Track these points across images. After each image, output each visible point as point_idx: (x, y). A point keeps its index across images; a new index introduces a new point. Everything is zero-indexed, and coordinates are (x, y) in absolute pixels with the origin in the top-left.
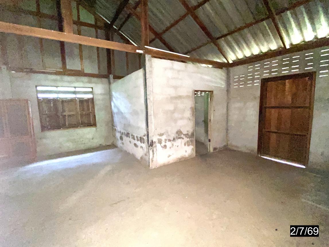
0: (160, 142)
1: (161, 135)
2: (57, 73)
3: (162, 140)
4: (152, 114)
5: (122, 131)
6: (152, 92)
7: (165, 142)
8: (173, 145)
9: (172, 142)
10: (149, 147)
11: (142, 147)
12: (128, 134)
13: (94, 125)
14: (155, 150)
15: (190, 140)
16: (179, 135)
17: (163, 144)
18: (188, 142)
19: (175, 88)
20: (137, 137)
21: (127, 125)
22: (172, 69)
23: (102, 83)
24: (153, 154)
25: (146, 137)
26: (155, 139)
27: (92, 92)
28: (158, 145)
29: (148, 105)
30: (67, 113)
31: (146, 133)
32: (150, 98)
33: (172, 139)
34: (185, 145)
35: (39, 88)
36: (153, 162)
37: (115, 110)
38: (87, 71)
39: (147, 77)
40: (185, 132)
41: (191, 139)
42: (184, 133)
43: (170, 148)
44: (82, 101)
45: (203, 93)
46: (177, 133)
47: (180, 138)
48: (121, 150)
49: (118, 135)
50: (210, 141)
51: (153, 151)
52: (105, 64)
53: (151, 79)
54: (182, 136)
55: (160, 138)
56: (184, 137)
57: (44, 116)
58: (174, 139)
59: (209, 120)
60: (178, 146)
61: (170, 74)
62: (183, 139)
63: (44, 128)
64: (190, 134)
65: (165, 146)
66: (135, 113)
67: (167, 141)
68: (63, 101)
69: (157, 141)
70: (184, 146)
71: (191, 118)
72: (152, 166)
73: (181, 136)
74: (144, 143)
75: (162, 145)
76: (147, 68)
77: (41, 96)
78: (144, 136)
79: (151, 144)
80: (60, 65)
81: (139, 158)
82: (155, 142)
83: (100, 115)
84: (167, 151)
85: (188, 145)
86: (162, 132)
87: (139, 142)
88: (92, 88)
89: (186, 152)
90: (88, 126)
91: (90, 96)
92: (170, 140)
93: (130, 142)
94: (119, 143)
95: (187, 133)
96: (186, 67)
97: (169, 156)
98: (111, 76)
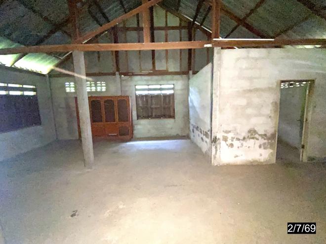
0: (225, 139)
1: (228, 132)
2: (149, 74)
3: (228, 138)
4: (218, 109)
5: (194, 124)
6: (220, 86)
7: (232, 141)
8: (242, 145)
9: (241, 141)
10: (212, 142)
11: (206, 142)
12: (198, 127)
13: (173, 117)
14: (218, 146)
15: (268, 143)
16: (252, 135)
17: (229, 142)
18: (264, 144)
19: (251, 79)
20: (203, 131)
21: (198, 119)
22: (248, 58)
23: (183, 79)
24: (216, 151)
25: (210, 132)
26: (219, 136)
27: (173, 89)
28: (223, 143)
29: (213, 99)
30: (153, 106)
31: (210, 128)
32: (216, 93)
33: (241, 138)
34: (260, 147)
35: (137, 87)
36: (216, 159)
37: (190, 104)
38: (171, 70)
39: (214, 71)
40: (262, 132)
41: (270, 141)
42: (260, 133)
43: (238, 147)
44: (165, 96)
45: (297, 84)
46: (249, 131)
47: (253, 138)
48: (192, 142)
49: (191, 128)
50: (303, 147)
51: (216, 148)
52: (186, 62)
53: (219, 73)
54: (257, 136)
55: (226, 135)
56: (260, 138)
57: (139, 108)
58: (244, 138)
59: (305, 119)
60: (249, 147)
61: (244, 64)
62: (258, 139)
63: (138, 117)
64: (269, 135)
65: (232, 145)
66: (203, 107)
67: (235, 140)
68: (152, 97)
69: (222, 138)
70: (258, 148)
71: (272, 115)
72: (215, 162)
73: (255, 136)
74: (208, 138)
75: (227, 143)
76: (215, 62)
77: (138, 93)
78: (208, 131)
79: (215, 140)
80: (151, 67)
81: (204, 152)
82: (219, 139)
83: (179, 109)
84: (234, 151)
85: (265, 148)
86: (229, 130)
87: (205, 137)
88: (174, 84)
89: (261, 155)
90: (169, 117)
91: (171, 92)
92: (238, 139)
93: (199, 136)
94: (192, 136)
95: (265, 133)
96: (269, 53)
97: (237, 156)
98: (191, 72)
